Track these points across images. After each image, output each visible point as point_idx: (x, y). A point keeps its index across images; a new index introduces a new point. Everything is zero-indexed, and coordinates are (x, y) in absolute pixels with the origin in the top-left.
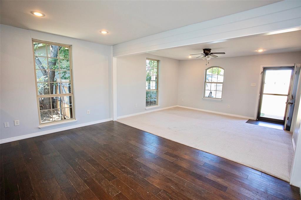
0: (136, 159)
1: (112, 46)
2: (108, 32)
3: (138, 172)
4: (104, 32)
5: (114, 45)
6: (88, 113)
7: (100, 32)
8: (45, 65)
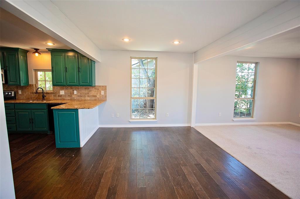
0: (183, 166)
1: (194, 54)
2: (180, 42)
3: (173, 178)
4: (176, 43)
5: (195, 52)
6: (167, 116)
7: (173, 42)
8: (150, 75)
